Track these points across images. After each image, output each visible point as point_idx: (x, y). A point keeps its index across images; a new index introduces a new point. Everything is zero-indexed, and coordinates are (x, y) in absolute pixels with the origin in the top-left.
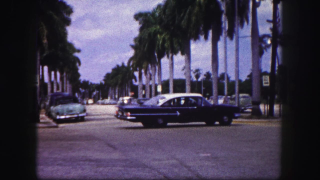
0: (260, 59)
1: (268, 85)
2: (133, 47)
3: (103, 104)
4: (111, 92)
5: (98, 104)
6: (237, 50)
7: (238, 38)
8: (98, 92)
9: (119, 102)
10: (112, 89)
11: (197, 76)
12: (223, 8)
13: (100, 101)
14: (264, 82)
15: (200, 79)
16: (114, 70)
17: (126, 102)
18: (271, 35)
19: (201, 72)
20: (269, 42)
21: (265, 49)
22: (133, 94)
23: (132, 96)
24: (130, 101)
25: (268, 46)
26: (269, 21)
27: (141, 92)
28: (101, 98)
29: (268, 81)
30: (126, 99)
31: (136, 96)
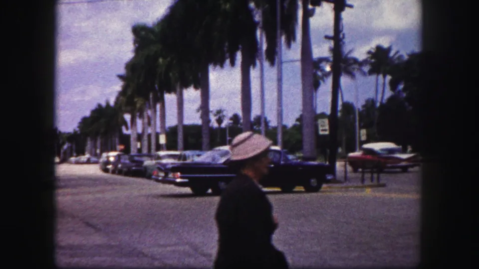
0: (315, 94)
1: (327, 133)
2: (121, 77)
3: (77, 163)
4: (89, 144)
5: (71, 163)
6: (280, 80)
7: (281, 63)
8: (70, 145)
9: (101, 160)
10: (91, 140)
11: (220, 121)
12: (258, 18)
13: (73, 159)
14: (320, 128)
15: (223, 125)
16: (94, 112)
17: (112, 159)
18: (331, 59)
19: (225, 113)
20: (328, 69)
21: (322, 78)
22: (122, 147)
23: (121, 151)
24: (118, 158)
25: (326, 75)
26: (327, 37)
27: (135, 145)
28: (75, 154)
29: (327, 127)
30: (112, 156)
31: (127, 151)
